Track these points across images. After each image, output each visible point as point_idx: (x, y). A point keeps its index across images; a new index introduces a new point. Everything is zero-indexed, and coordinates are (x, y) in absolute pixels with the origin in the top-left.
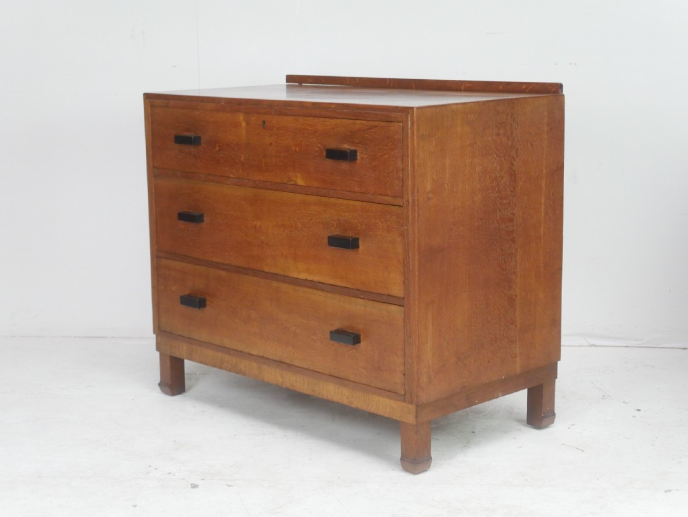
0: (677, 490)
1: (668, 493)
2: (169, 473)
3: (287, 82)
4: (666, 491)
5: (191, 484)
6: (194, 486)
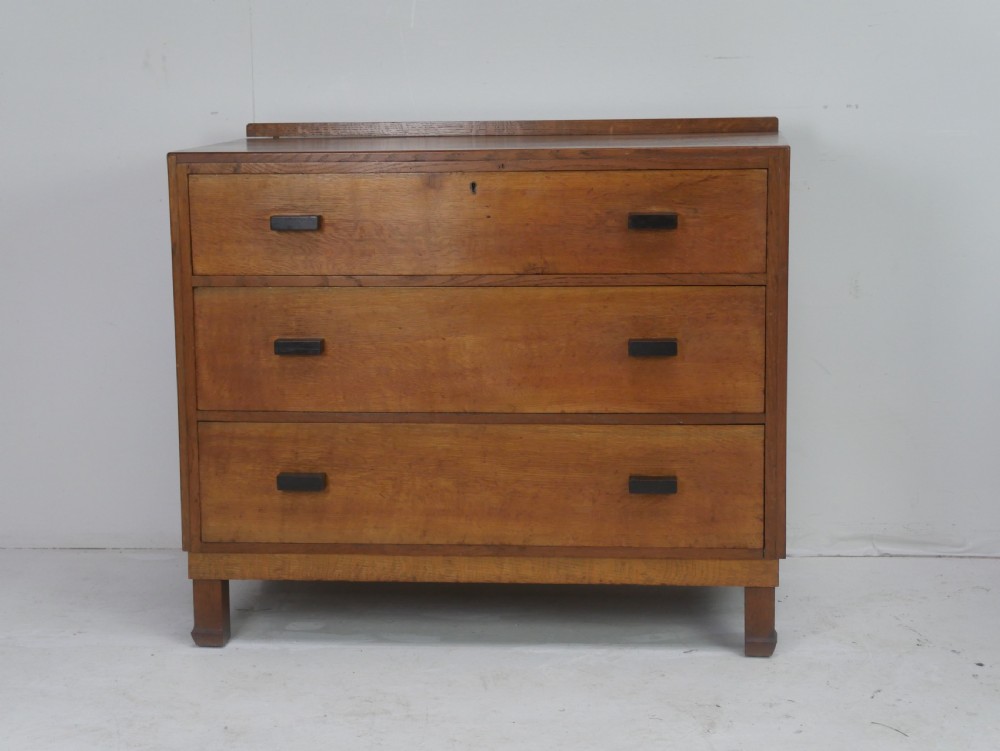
3: (248, 135)
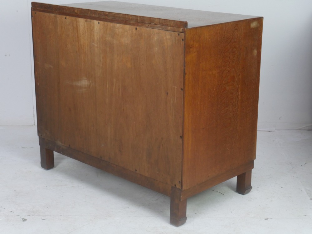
0: (271, 218)
1: (267, 220)
2: (11, 211)
4: (266, 219)
5: (23, 219)
6: (24, 220)
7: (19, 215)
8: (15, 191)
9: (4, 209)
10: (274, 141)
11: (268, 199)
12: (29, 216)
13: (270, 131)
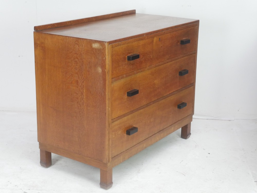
2: (16, 186)
7: (21, 189)
8: (21, 168)
9: (11, 183)
10: (232, 129)
11: (220, 180)
12: (29, 190)
13: (230, 121)
